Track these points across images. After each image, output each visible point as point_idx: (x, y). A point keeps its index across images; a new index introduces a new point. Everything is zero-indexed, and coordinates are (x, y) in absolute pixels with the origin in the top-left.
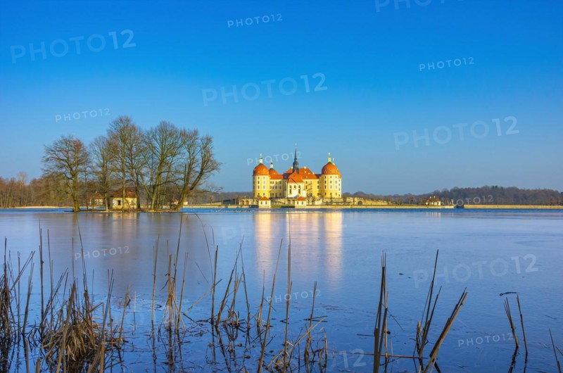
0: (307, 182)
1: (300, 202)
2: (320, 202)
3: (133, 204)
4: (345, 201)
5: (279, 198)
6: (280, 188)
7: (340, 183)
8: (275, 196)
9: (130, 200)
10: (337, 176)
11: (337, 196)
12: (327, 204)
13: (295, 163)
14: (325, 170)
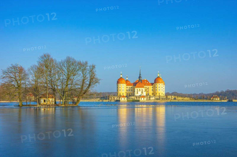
0: (146, 87)
1: (143, 99)
2: (153, 98)
3: (52, 101)
4: (167, 98)
5: (131, 96)
6: (132, 91)
7: (164, 88)
8: (129, 95)
9: (51, 99)
10: (163, 84)
11: (163, 95)
12: (157, 99)
13: (140, 77)
14: (156, 81)
